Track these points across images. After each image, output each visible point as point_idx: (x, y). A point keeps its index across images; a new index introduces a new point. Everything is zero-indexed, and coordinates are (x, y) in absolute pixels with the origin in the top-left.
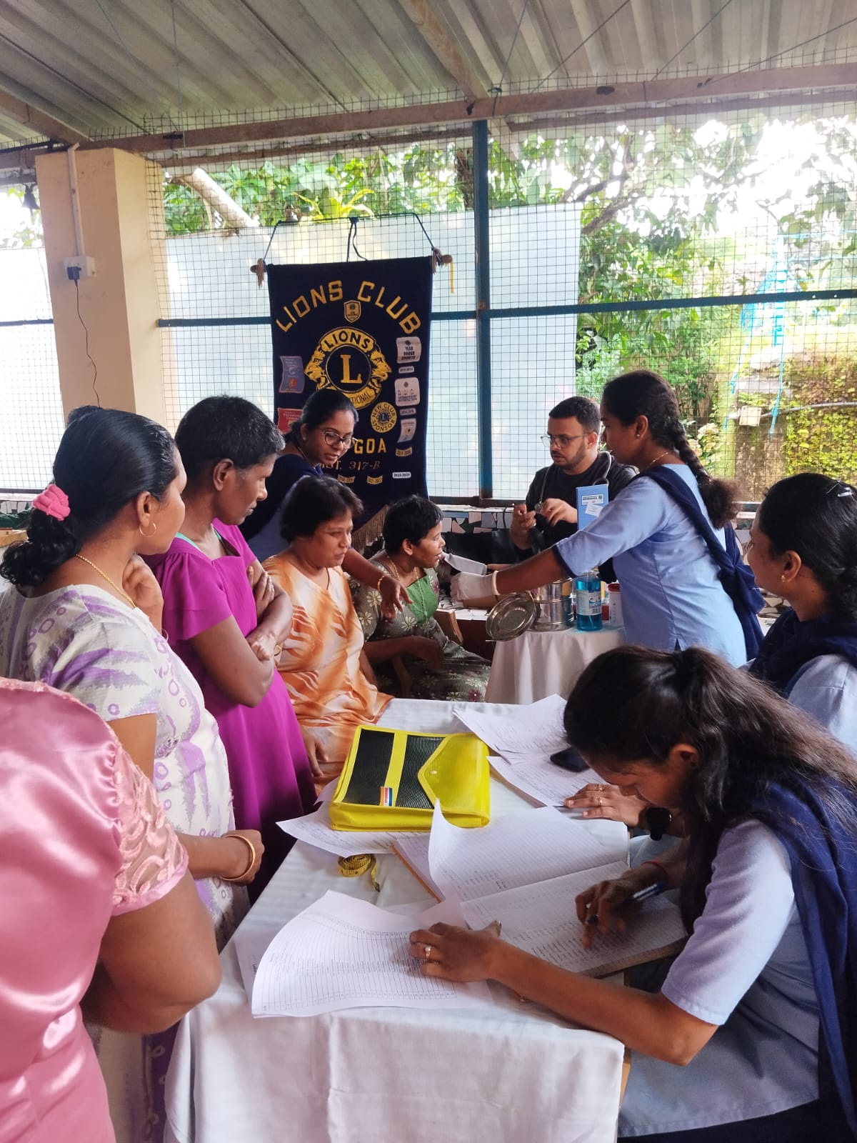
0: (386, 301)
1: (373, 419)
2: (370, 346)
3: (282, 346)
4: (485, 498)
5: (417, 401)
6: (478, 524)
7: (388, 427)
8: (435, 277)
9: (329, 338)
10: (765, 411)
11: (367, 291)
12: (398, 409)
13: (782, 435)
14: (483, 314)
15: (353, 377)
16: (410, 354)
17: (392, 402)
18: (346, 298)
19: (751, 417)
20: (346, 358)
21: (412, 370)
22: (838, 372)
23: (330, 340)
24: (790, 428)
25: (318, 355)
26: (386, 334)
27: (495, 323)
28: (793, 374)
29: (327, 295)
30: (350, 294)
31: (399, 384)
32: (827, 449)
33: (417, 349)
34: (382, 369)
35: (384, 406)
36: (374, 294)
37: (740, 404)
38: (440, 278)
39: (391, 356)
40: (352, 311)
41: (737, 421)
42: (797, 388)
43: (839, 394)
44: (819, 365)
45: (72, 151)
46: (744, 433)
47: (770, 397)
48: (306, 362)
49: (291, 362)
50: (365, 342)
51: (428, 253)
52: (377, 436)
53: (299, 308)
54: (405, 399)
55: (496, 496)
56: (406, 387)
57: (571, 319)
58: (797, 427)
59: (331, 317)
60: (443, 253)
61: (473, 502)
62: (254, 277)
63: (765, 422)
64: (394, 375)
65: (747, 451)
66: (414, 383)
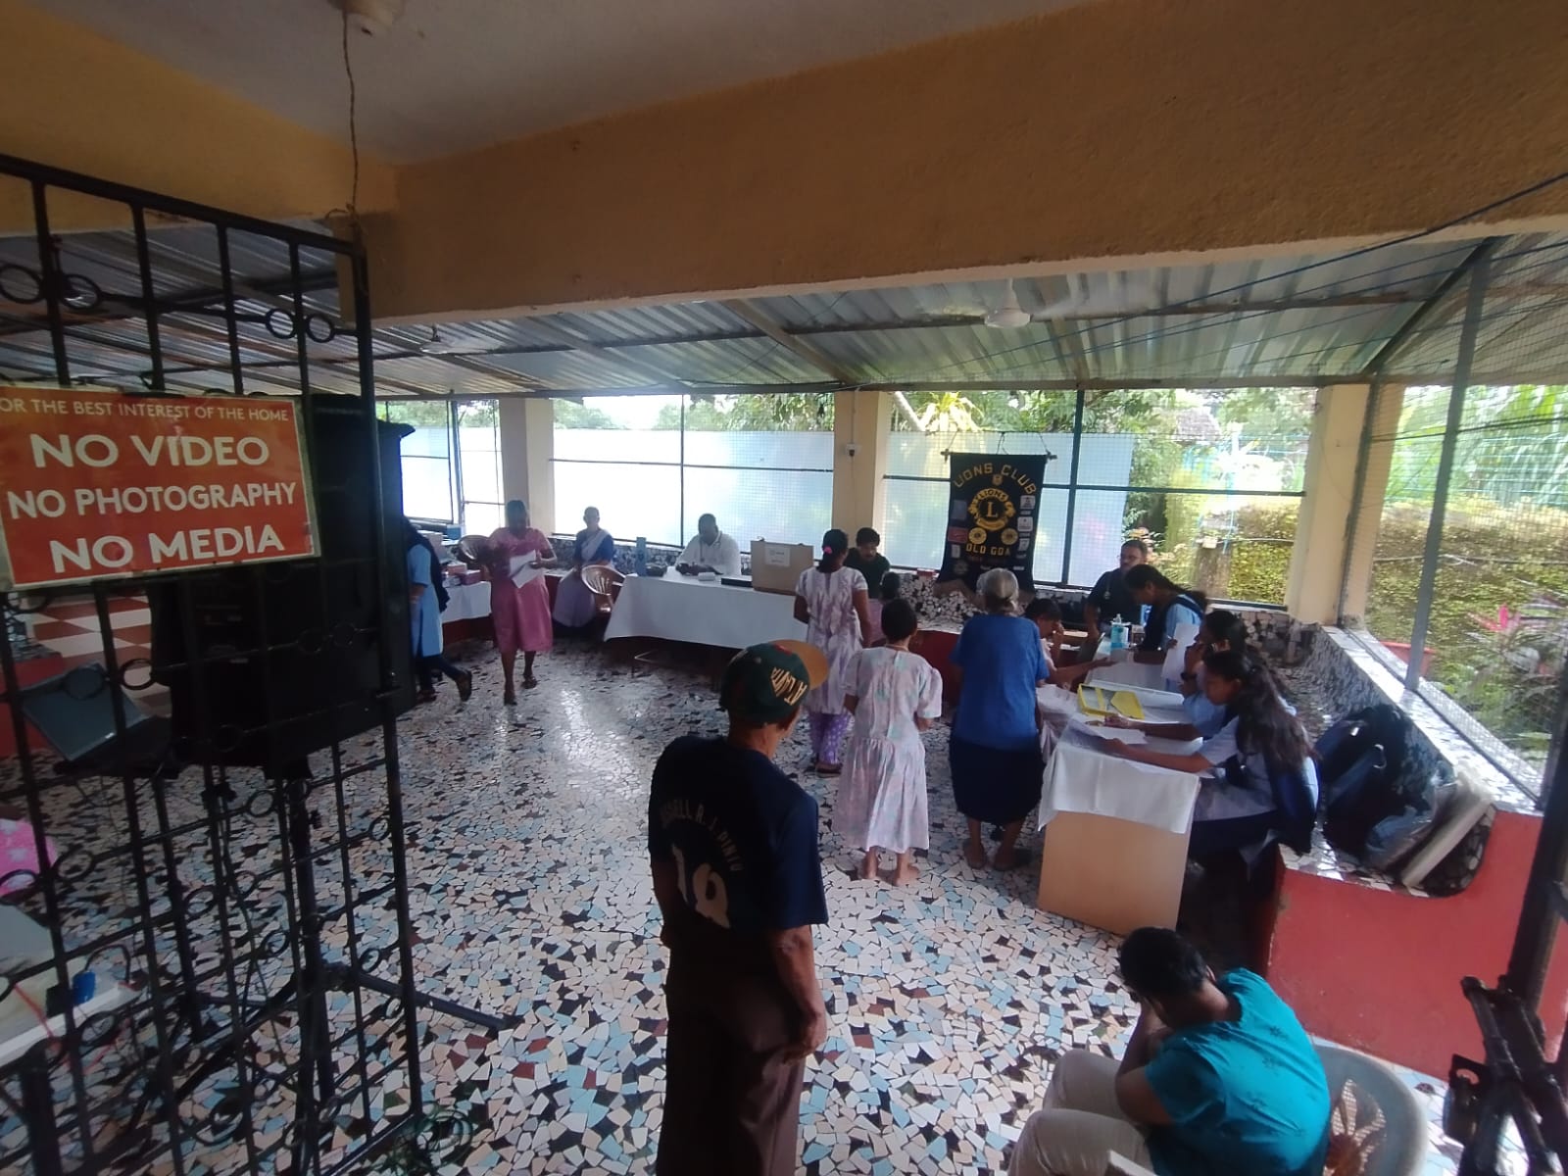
0: (1018, 476)
1: (1003, 537)
2: (1006, 498)
3: (955, 494)
4: (1063, 584)
5: (1031, 530)
6: (1061, 598)
7: (1012, 542)
8: (1047, 466)
9: (982, 492)
10: (1220, 540)
11: (1006, 470)
12: (1019, 533)
13: (1230, 555)
14: (1073, 487)
15: (993, 513)
16: (1028, 504)
17: (1016, 529)
18: (994, 472)
19: (1210, 543)
20: (990, 504)
21: (1029, 513)
22: (1270, 519)
23: (983, 494)
24: (1235, 551)
25: (975, 501)
26: (1015, 493)
27: (1078, 491)
28: (1239, 520)
29: (983, 470)
30: (997, 471)
31: (1020, 520)
32: (1258, 565)
33: (1033, 502)
34: (1011, 511)
35: (1010, 531)
36: (1011, 472)
37: (1203, 535)
38: (1049, 466)
39: (1016, 505)
40: (997, 480)
41: (1201, 544)
42: (1241, 528)
43: (1269, 533)
44: (1258, 516)
45: (857, 391)
46: (1205, 552)
47: (1224, 532)
48: (969, 504)
49: (960, 504)
50: (1003, 496)
51: (1045, 453)
52: (1005, 546)
53: (967, 475)
54: (1024, 527)
55: (1069, 583)
56: (1024, 522)
57: (1124, 493)
58: (1240, 551)
59: (984, 481)
60: (1053, 454)
61: (1058, 585)
62: (943, 457)
63: (1220, 546)
64: (1018, 514)
65: (1206, 564)
66: (1030, 519)
